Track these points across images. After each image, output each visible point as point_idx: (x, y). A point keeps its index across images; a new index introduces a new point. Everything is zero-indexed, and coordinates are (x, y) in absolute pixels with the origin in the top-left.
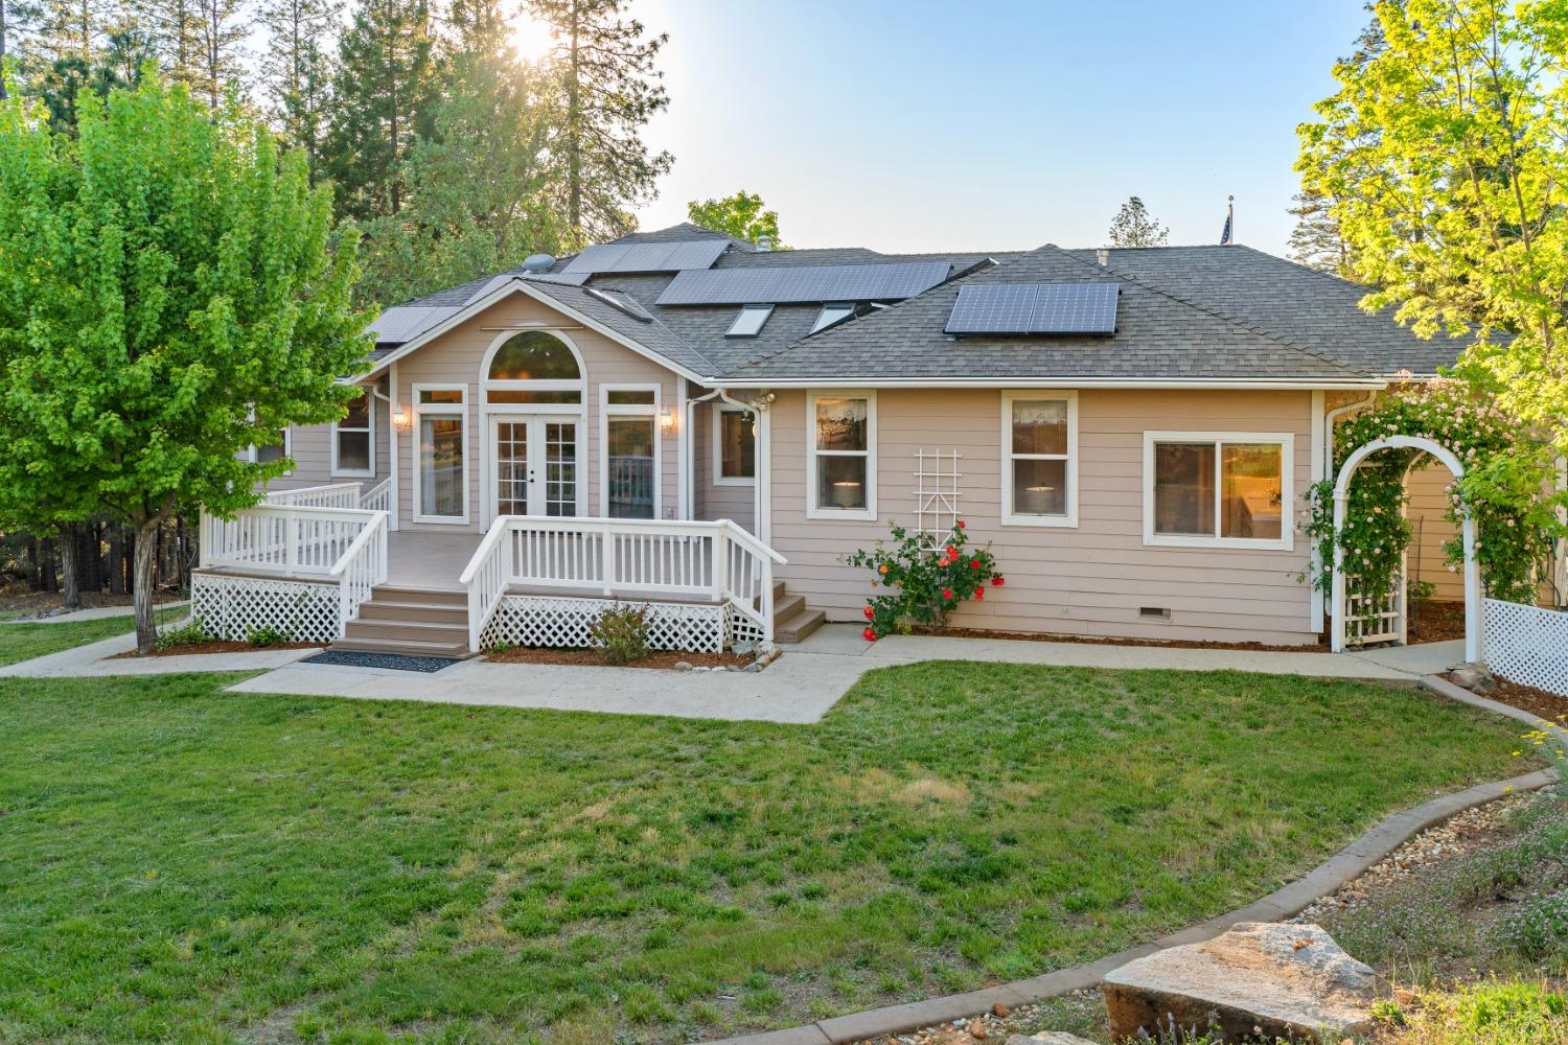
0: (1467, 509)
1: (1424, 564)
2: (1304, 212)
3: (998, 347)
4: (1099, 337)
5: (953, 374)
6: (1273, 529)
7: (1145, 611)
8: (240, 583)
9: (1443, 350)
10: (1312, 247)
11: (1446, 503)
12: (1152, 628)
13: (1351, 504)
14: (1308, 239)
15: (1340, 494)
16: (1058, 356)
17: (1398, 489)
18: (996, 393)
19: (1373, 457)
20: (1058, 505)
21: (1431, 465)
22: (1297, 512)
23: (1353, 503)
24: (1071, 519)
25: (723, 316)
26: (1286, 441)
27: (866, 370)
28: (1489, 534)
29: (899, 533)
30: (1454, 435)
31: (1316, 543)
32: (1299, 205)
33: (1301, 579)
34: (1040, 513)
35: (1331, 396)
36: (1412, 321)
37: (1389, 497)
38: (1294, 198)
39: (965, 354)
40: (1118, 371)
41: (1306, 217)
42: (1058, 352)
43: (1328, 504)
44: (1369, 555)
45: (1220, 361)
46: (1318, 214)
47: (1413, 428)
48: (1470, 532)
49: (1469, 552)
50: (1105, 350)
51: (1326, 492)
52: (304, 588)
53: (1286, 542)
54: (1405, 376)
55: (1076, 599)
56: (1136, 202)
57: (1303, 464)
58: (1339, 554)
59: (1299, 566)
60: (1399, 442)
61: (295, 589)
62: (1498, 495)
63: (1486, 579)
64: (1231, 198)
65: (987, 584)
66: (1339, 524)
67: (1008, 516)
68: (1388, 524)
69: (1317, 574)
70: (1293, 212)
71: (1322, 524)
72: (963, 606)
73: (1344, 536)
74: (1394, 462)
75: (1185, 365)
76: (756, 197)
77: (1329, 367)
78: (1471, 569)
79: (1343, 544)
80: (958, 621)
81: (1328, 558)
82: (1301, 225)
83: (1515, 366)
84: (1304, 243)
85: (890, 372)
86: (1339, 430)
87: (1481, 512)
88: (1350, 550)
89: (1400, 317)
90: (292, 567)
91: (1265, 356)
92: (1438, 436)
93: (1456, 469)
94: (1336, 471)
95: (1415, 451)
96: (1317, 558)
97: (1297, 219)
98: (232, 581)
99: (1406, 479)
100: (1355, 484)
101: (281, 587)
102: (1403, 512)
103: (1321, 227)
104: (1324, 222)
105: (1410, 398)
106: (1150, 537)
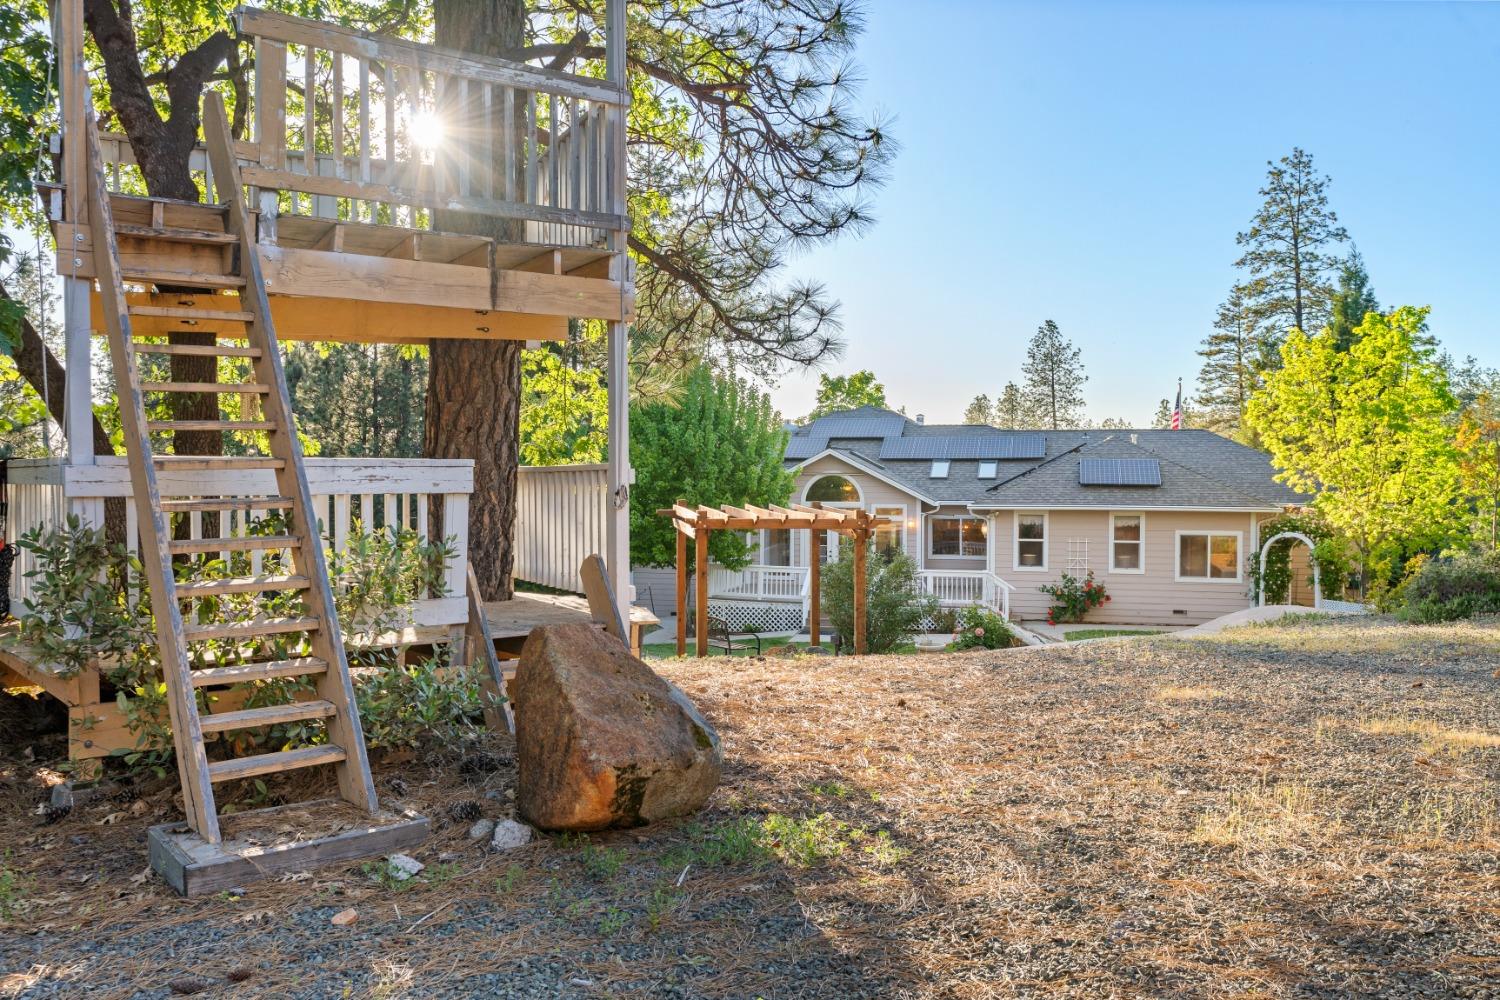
0: (1315, 562)
1: (1299, 590)
2: (1209, 354)
3: (1106, 490)
4: (1153, 487)
5: (1088, 503)
6: (1233, 575)
7: (1175, 612)
8: (733, 604)
9: (1306, 498)
10: (1217, 383)
11: (1307, 559)
12: (1178, 619)
13: (1268, 562)
14: (1213, 376)
15: (1263, 558)
16: (1136, 495)
17: (1288, 556)
18: (1107, 513)
19: (1277, 542)
20: (1135, 564)
21: (1302, 546)
22: (1244, 566)
23: (1269, 562)
24: (1141, 570)
25: (922, 466)
26: (1239, 534)
27: (1046, 501)
28: (1325, 572)
29: (1064, 577)
30: (1311, 532)
31: (1253, 580)
32: (1206, 348)
33: (1246, 595)
34: (1127, 567)
35: (1260, 516)
36: (1295, 485)
37: (1284, 560)
38: (1203, 342)
39: (1091, 494)
40: (1165, 503)
41: (1212, 357)
42: (1136, 494)
43: (1258, 562)
44: (1275, 583)
45: (1211, 498)
46: (1222, 355)
47: (1294, 529)
48: (1317, 572)
49: (1317, 580)
50: (1158, 493)
51: (1257, 557)
52: (769, 605)
53: (1239, 579)
54: (1291, 505)
55: (1144, 607)
56: (1050, 323)
57: (1246, 545)
58: (1262, 584)
59: (1245, 590)
60: (1289, 535)
61: (763, 606)
62: (1328, 556)
63: (1323, 592)
64: (1180, 379)
65: (1103, 600)
66: (1262, 571)
67: (1112, 569)
68: (1284, 571)
69: (1252, 594)
70: (1201, 354)
71: (1254, 572)
72: (1091, 612)
73: (1266, 575)
74: (1286, 544)
75: (1195, 501)
76: (872, 375)
77: (1258, 502)
78: (1317, 588)
79: (1264, 580)
80: (1087, 619)
81: (1257, 585)
82: (1208, 365)
83: (1332, 506)
84: (1211, 380)
85: (1058, 502)
86: (1263, 530)
87: (1321, 564)
88: (1267, 582)
89: (1289, 484)
90: (761, 595)
91: (1230, 497)
92: (1305, 533)
93: (1312, 546)
94: (1261, 548)
95: (1295, 539)
96: (1252, 586)
97: (1204, 360)
98: (730, 602)
99: (1291, 552)
100: (1270, 554)
101: (756, 605)
102: (1290, 566)
103: (1224, 367)
104: (1226, 362)
105: (1293, 516)
106: (1178, 578)
